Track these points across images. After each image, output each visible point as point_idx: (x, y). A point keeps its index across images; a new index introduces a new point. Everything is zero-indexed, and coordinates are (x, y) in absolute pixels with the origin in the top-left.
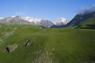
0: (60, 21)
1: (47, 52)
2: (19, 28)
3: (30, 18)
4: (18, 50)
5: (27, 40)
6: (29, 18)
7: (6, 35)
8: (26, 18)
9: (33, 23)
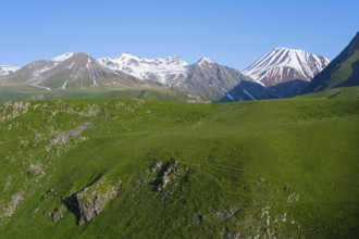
0: (282, 65)
1: (265, 212)
2: (108, 108)
3: (136, 58)
4: (120, 205)
5: (155, 161)
6: (133, 61)
7: (56, 141)
8: (118, 61)
9: (150, 82)
